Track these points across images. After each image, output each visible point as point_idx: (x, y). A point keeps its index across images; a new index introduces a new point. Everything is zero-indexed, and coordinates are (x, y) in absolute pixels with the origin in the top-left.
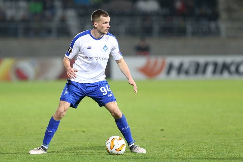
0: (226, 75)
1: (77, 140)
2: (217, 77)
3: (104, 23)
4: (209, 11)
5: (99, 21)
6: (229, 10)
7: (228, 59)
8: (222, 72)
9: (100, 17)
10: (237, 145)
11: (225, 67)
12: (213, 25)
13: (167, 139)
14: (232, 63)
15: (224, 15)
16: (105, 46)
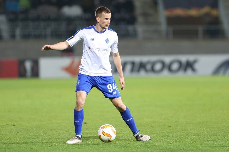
0: (143, 73)
1: (7, 133)
2: (135, 75)
3: (105, 19)
4: (127, 16)
5: (101, 17)
6: (145, 15)
7: (145, 59)
8: (139, 71)
9: (102, 13)
10: (153, 136)
11: (142, 66)
12: (130, 28)
13: (89, 131)
14: (148, 62)
15: (140, 19)
16: (107, 39)
